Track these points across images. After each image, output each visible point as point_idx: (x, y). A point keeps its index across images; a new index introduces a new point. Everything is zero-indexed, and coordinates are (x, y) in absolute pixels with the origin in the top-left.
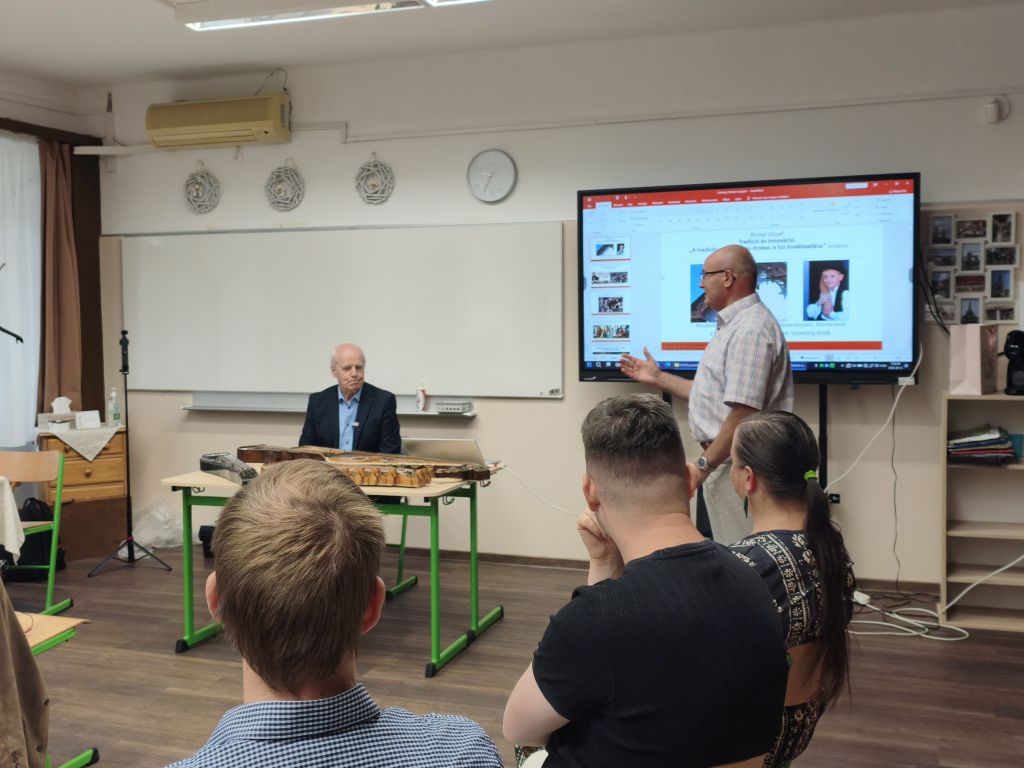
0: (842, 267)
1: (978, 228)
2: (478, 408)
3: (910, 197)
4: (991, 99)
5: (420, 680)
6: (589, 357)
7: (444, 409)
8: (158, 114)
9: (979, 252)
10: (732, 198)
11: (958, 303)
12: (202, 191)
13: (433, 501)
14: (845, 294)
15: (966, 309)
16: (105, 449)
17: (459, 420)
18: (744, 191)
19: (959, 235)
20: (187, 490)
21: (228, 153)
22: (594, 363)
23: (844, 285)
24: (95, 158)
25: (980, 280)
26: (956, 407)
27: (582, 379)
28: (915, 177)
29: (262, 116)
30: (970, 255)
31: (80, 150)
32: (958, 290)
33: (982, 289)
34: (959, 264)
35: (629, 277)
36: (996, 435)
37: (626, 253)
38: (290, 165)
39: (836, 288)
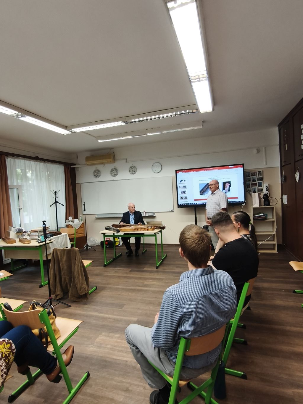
0: (229, 183)
1: (254, 174)
2: (156, 215)
3: (242, 168)
4: (256, 149)
5: (155, 269)
6: (179, 203)
7: (149, 215)
8: (88, 159)
9: (255, 178)
10: (207, 170)
11: (252, 189)
12: (97, 173)
13: (155, 233)
14: (230, 188)
15: (254, 190)
16: (80, 227)
17: (153, 217)
18: (209, 169)
19: (251, 176)
20: (104, 234)
21: (102, 166)
22: (180, 204)
23: (230, 186)
24: (75, 168)
25: (256, 184)
26: (255, 209)
27: (178, 207)
28: (243, 165)
29: (110, 158)
30: (254, 179)
31: (72, 167)
32: (252, 186)
33: (257, 186)
34: (252, 181)
35: (187, 186)
36: (263, 214)
37: (186, 182)
38: (115, 167)
39: (228, 187)
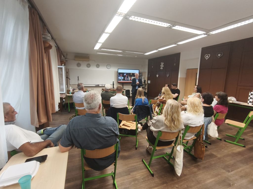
4: (142, 65)
12: (79, 65)
21: (82, 62)
27: (118, 83)
28: (139, 70)
38: (89, 63)
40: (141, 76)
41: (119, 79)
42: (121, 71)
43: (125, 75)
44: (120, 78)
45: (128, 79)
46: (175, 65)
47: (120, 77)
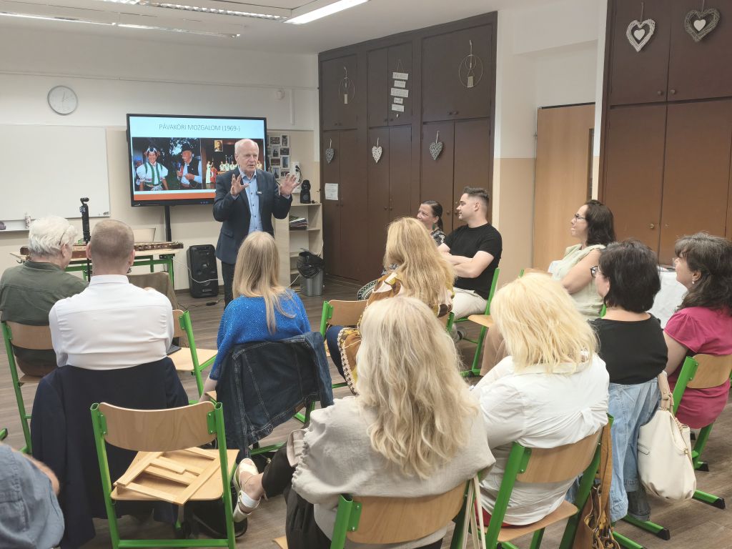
1: (276, 141)
3: (264, 127)
4: (278, 90)
9: (278, 150)
15: (274, 172)
22: (138, 200)
27: (133, 205)
28: (265, 119)
30: (274, 151)
32: (272, 165)
33: (280, 164)
34: (272, 155)
36: (304, 219)
40: (281, 157)
41: (137, 177)
42: (145, 128)
43: (177, 150)
44: (144, 172)
45: (198, 179)
46: (470, 85)
47: (141, 169)
